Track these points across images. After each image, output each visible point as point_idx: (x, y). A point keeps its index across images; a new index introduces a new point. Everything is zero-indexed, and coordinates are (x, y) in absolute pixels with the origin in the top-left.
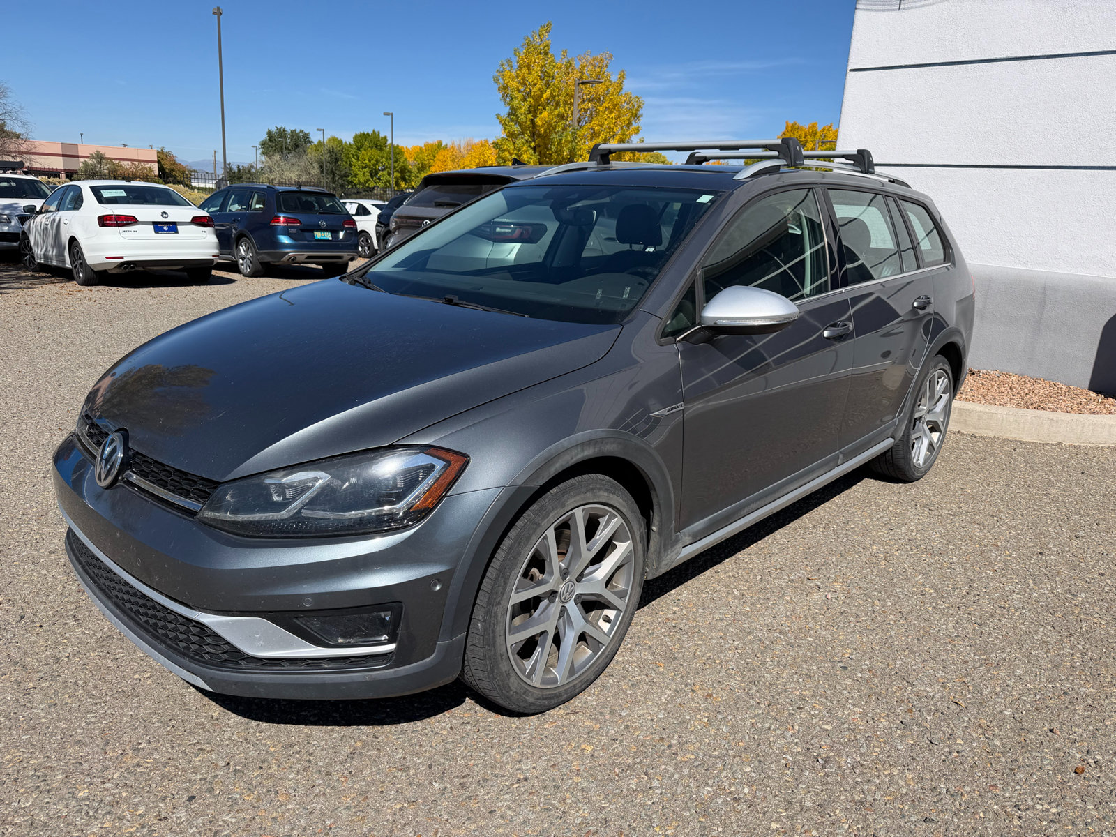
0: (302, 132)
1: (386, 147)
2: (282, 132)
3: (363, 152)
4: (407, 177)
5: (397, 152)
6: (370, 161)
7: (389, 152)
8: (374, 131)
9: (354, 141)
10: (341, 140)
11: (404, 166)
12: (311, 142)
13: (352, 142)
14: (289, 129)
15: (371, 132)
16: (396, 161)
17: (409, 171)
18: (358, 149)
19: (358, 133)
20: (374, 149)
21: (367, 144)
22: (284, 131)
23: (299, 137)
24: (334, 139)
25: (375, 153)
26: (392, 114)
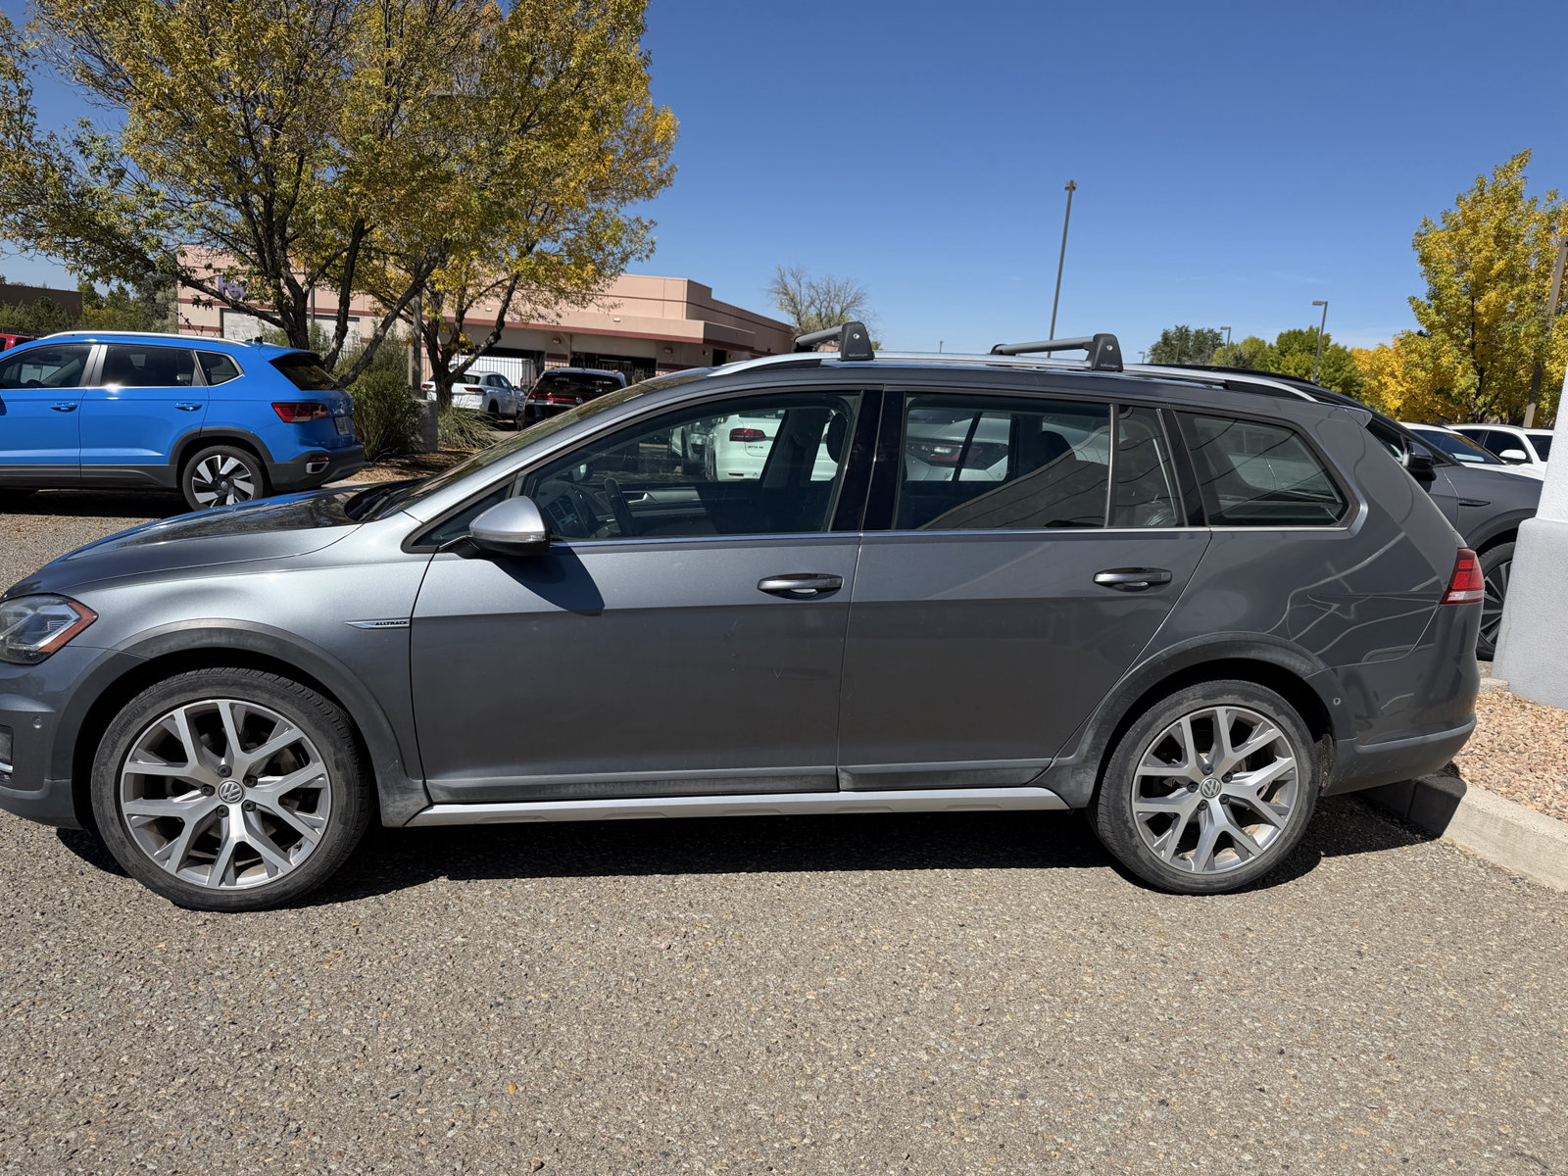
0: (1211, 331)
1: (1326, 350)
2: (1183, 334)
3: (1288, 357)
4: (1354, 393)
5: (1342, 358)
6: (1296, 370)
7: (1329, 357)
8: (1311, 328)
9: (1277, 343)
10: (1263, 342)
11: (1350, 377)
12: (1221, 345)
13: (1274, 344)
14: (1192, 329)
15: (1305, 329)
16: (1337, 371)
17: (1358, 385)
18: (1282, 353)
19: (1285, 331)
20: (1306, 353)
21: (1296, 346)
22: (1186, 331)
23: (1206, 338)
24: (1253, 340)
25: (1305, 358)
26: (1326, 303)
